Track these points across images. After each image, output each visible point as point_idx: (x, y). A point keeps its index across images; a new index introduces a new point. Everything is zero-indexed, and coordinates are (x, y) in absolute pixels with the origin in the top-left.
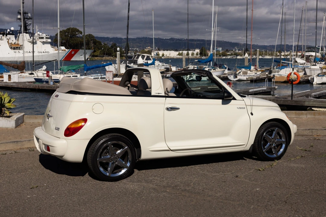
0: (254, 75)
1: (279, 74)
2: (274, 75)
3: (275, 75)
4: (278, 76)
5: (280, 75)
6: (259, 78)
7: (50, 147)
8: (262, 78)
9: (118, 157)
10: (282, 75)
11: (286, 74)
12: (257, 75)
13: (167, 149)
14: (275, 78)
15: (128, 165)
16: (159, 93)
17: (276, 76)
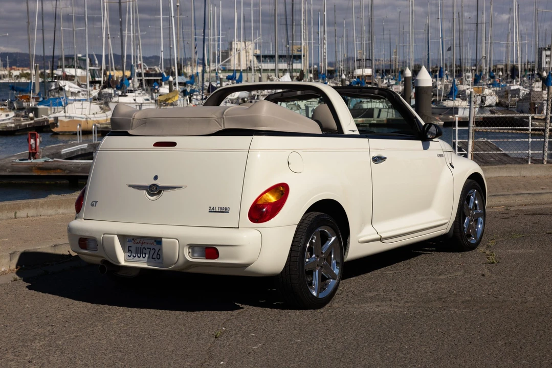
0: (3, 120)
1: (67, 115)
2: (56, 119)
3: (59, 118)
4: (66, 120)
5: (70, 117)
6: (20, 125)
7: (217, 248)
8: (26, 125)
9: (324, 259)
10: (75, 118)
11: (83, 116)
12: (9, 119)
13: (378, 237)
14: (58, 124)
15: (336, 271)
16: (353, 131)
17: (61, 121)
